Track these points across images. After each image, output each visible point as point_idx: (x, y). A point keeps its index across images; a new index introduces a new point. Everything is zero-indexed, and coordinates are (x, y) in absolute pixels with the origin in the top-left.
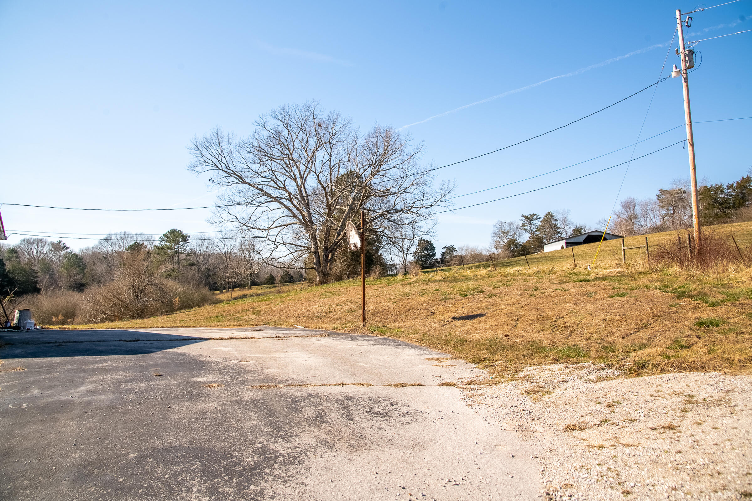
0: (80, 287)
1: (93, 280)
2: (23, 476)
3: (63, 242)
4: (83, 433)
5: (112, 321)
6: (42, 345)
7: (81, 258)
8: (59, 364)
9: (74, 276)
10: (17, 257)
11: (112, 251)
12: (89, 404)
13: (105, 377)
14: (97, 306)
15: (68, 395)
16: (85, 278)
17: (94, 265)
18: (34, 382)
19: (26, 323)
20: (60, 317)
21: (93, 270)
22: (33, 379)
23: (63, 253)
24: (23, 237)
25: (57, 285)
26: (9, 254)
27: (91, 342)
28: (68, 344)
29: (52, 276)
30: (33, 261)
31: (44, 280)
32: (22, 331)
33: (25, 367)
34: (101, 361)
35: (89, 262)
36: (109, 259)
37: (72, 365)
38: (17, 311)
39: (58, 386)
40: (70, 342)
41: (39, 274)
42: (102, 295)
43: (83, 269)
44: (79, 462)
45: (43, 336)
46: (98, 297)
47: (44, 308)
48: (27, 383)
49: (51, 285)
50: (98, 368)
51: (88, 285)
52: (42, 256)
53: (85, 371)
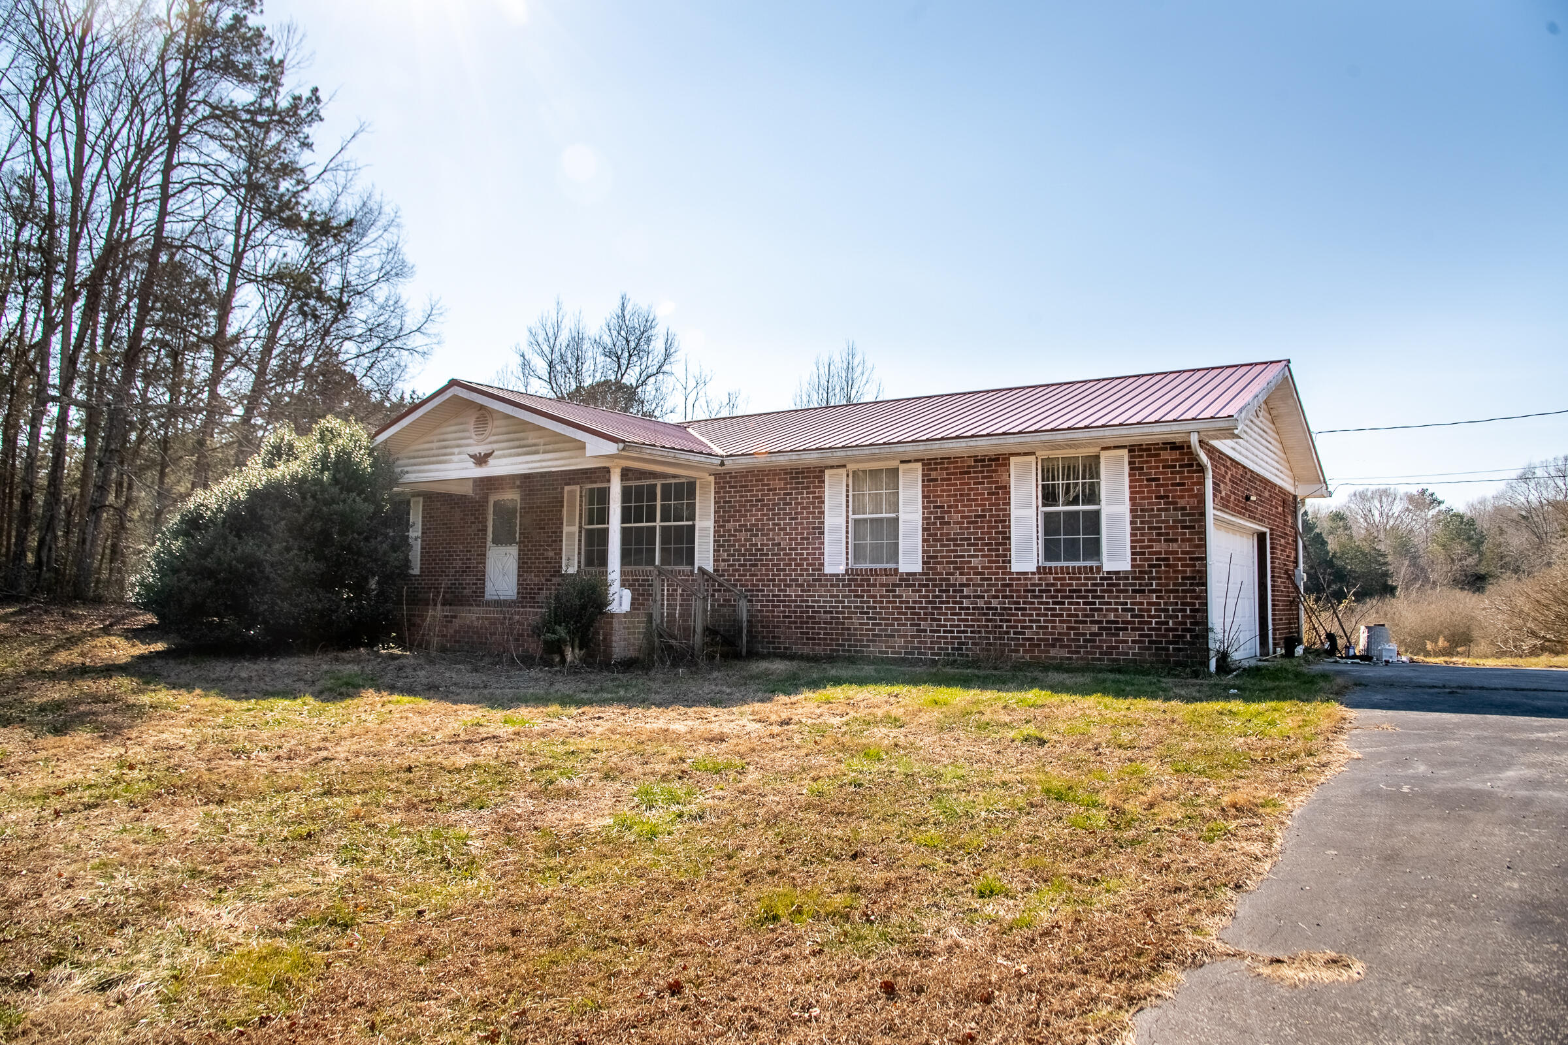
0: (1476, 582)
1: (1502, 567)
2: (1422, 897)
3: (1430, 491)
4: (1522, 851)
5: (1557, 653)
6: (1419, 690)
7: (1471, 522)
8: (1457, 726)
9: (1460, 560)
10: (1346, 528)
11: (1540, 502)
12: (1527, 803)
13: (1556, 758)
14: (1519, 621)
15: (1485, 782)
16: (1484, 563)
17: (1501, 534)
18: (1417, 752)
19: (1381, 650)
20: (1442, 643)
21: (1500, 545)
22: (1412, 746)
23: (1433, 512)
24: (1352, 489)
25: (1427, 579)
26: (1331, 523)
27: (1516, 689)
28: (1468, 691)
29: (1414, 559)
30: (1376, 534)
31: (1400, 571)
32: (1375, 664)
33: (1396, 725)
34: (1543, 727)
35: (1489, 529)
36: (1536, 519)
37: (1482, 729)
38: (1363, 628)
39: (1462, 764)
40: (1471, 688)
41: (1389, 559)
42: (1528, 596)
43: (1479, 543)
44: (1519, 896)
45: (1417, 674)
46: (1520, 601)
47: (1407, 624)
48: (1403, 753)
49: (1415, 579)
50: (1538, 740)
51: (1491, 576)
52: (1391, 522)
53: (1512, 743)
